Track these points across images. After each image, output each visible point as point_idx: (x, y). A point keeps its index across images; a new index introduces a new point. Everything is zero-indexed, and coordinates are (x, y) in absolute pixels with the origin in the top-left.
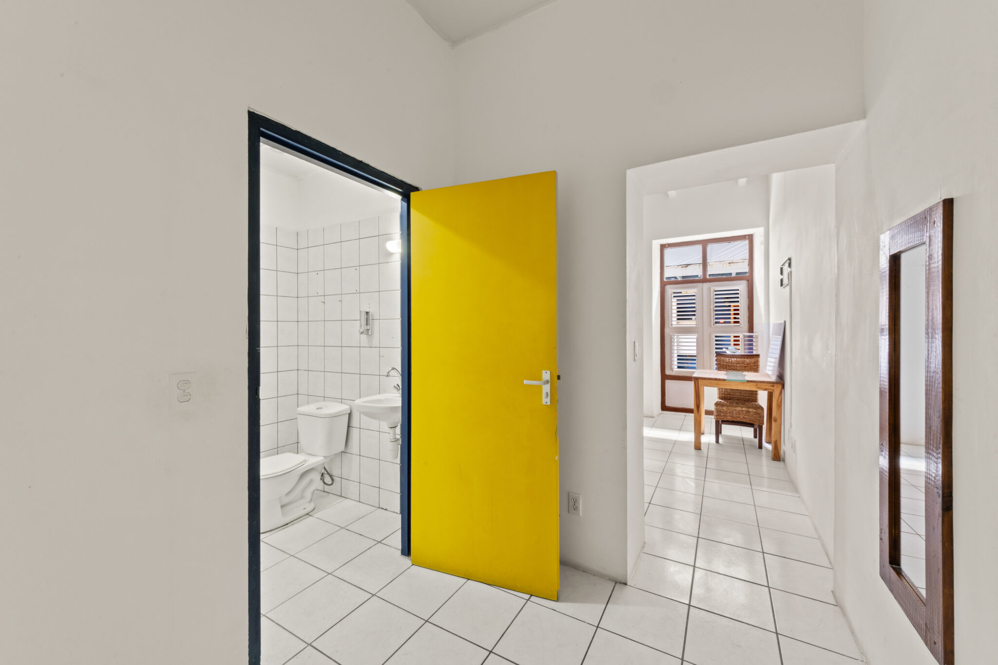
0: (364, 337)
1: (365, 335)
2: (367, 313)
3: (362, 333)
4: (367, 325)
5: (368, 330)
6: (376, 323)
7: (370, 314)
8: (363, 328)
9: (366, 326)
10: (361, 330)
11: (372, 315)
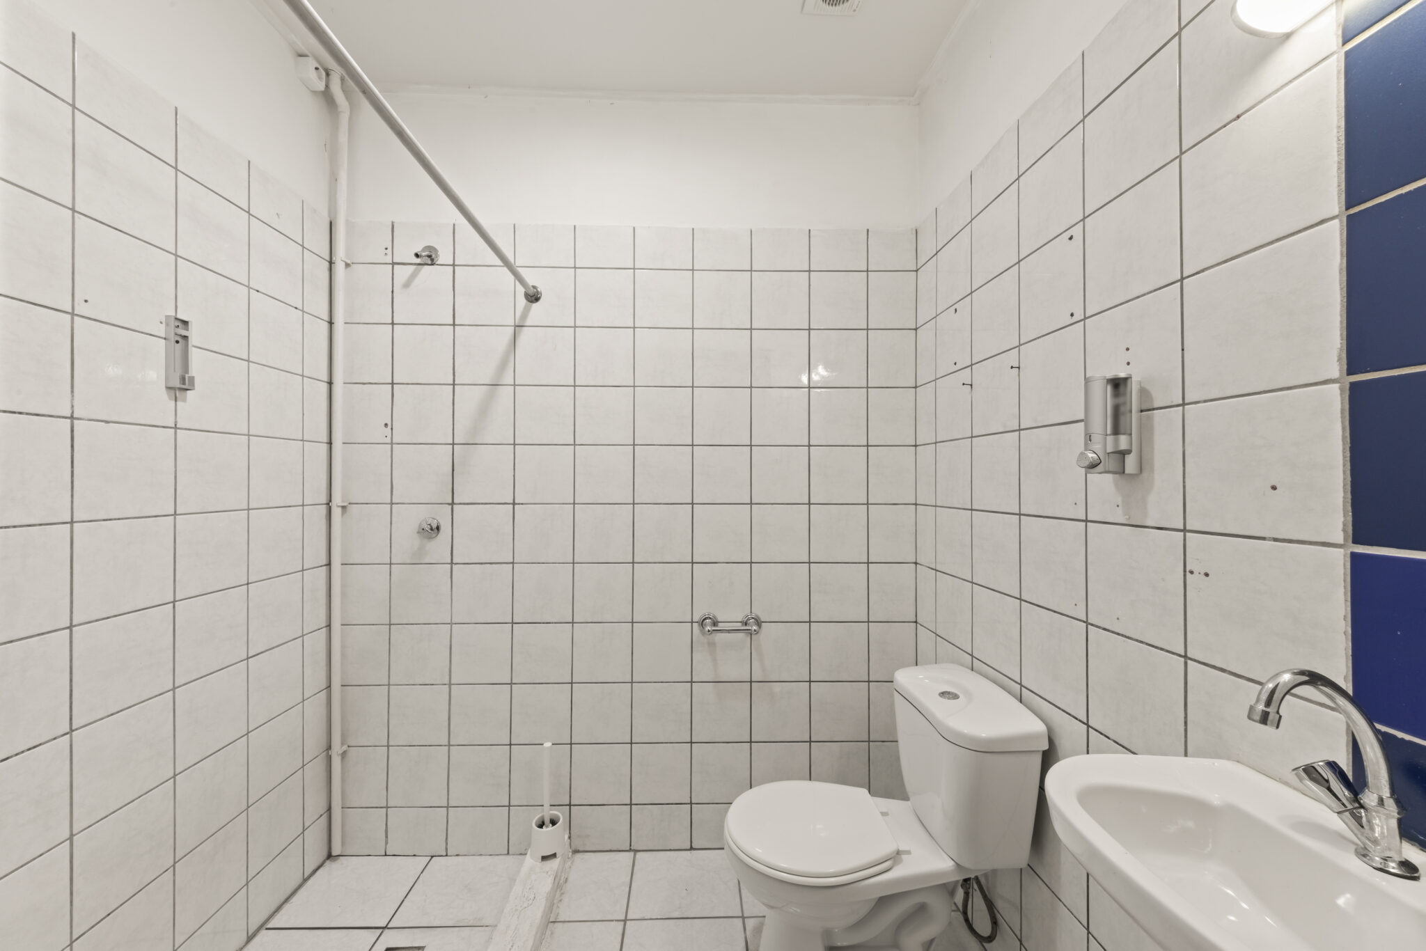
0: (1103, 482)
1: (1109, 477)
2: (1118, 385)
3: (1093, 466)
4: (1116, 431)
5: (1123, 454)
6: (1165, 426)
7: (1134, 387)
8: (1098, 447)
9: (1110, 439)
10: (1091, 455)
11: (1144, 392)
